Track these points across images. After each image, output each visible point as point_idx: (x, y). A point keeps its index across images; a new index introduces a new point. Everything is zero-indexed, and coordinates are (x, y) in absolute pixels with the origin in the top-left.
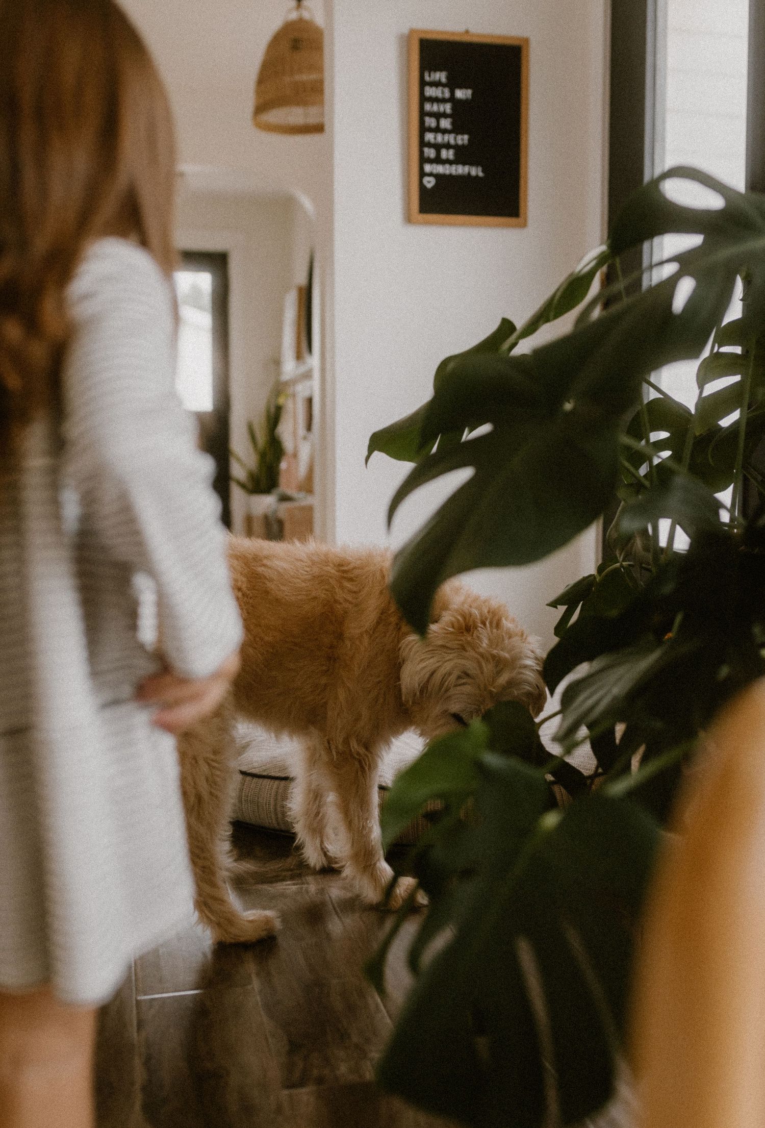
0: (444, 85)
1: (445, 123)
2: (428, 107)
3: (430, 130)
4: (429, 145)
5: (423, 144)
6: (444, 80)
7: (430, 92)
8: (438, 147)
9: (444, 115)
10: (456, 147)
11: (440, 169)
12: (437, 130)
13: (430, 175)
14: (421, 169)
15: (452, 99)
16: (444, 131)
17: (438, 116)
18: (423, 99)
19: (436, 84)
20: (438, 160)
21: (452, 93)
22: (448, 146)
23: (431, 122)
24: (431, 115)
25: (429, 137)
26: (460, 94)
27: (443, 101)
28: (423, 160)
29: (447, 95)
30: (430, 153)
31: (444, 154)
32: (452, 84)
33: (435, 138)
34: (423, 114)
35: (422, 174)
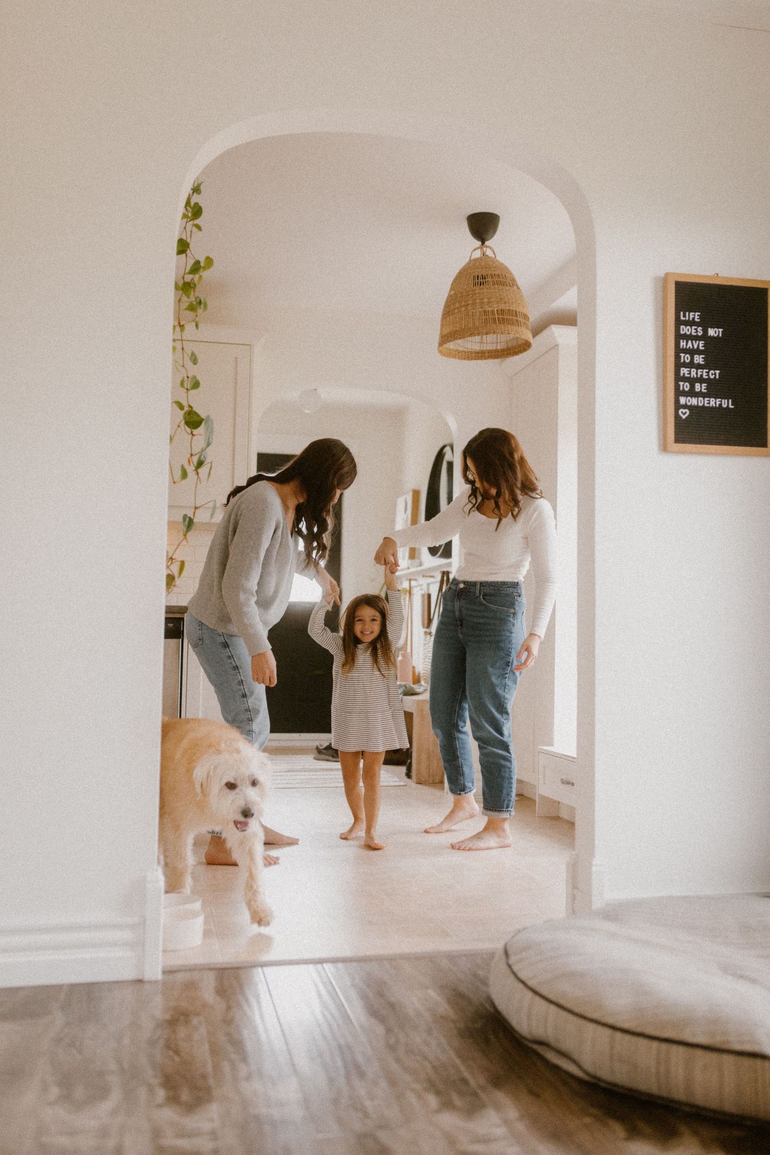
0: (698, 324)
1: (699, 359)
2: (683, 344)
3: (685, 365)
4: (684, 379)
5: (678, 378)
6: (697, 320)
7: (685, 330)
8: (692, 381)
9: (698, 352)
10: (708, 381)
11: (694, 401)
12: (691, 365)
13: (685, 406)
14: (677, 401)
15: (705, 337)
16: (699, 366)
17: (692, 352)
18: (679, 337)
19: (691, 323)
20: (692, 393)
21: (705, 331)
22: (701, 380)
23: (685, 357)
24: (686, 351)
25: (684, 371)
26: (712, 332)
27: (696, 338)
28: (679, 393)
29: (700, 333)
30: (686, 386)
31: (698, 387)
32: (705, 323)
33: (690, 373)
34: (678, 351)
35: (678, 406)
